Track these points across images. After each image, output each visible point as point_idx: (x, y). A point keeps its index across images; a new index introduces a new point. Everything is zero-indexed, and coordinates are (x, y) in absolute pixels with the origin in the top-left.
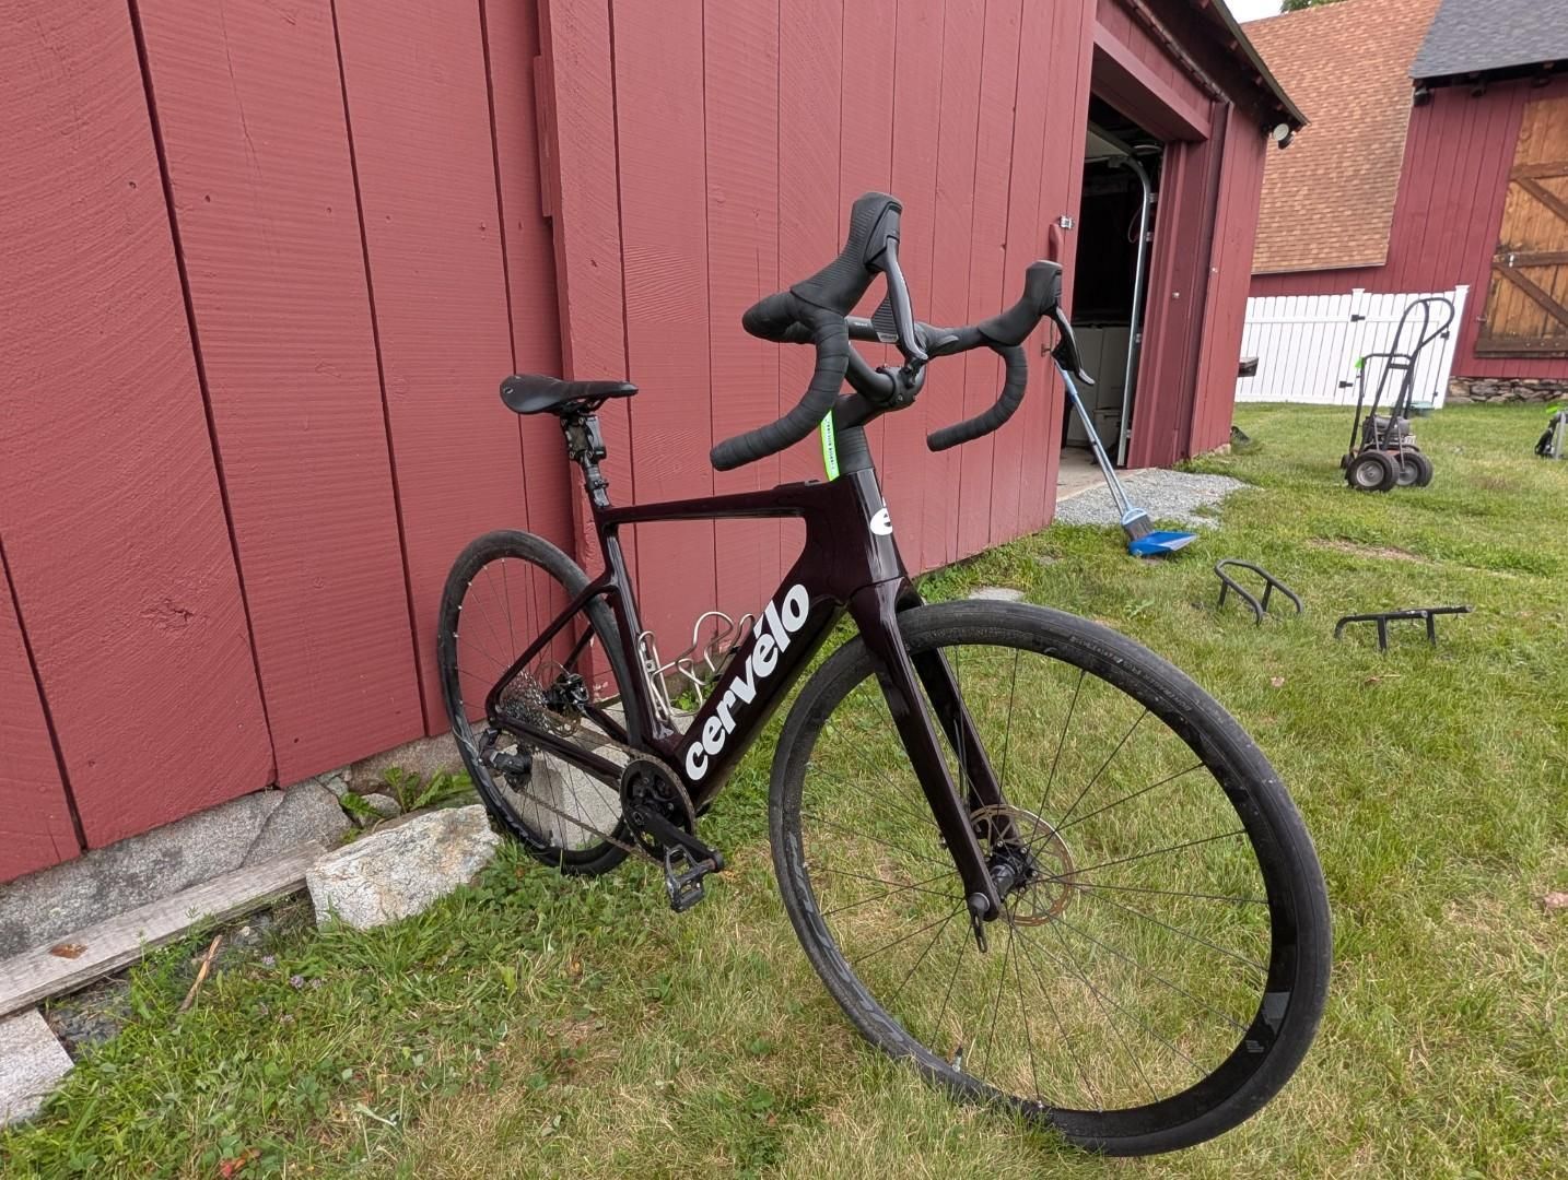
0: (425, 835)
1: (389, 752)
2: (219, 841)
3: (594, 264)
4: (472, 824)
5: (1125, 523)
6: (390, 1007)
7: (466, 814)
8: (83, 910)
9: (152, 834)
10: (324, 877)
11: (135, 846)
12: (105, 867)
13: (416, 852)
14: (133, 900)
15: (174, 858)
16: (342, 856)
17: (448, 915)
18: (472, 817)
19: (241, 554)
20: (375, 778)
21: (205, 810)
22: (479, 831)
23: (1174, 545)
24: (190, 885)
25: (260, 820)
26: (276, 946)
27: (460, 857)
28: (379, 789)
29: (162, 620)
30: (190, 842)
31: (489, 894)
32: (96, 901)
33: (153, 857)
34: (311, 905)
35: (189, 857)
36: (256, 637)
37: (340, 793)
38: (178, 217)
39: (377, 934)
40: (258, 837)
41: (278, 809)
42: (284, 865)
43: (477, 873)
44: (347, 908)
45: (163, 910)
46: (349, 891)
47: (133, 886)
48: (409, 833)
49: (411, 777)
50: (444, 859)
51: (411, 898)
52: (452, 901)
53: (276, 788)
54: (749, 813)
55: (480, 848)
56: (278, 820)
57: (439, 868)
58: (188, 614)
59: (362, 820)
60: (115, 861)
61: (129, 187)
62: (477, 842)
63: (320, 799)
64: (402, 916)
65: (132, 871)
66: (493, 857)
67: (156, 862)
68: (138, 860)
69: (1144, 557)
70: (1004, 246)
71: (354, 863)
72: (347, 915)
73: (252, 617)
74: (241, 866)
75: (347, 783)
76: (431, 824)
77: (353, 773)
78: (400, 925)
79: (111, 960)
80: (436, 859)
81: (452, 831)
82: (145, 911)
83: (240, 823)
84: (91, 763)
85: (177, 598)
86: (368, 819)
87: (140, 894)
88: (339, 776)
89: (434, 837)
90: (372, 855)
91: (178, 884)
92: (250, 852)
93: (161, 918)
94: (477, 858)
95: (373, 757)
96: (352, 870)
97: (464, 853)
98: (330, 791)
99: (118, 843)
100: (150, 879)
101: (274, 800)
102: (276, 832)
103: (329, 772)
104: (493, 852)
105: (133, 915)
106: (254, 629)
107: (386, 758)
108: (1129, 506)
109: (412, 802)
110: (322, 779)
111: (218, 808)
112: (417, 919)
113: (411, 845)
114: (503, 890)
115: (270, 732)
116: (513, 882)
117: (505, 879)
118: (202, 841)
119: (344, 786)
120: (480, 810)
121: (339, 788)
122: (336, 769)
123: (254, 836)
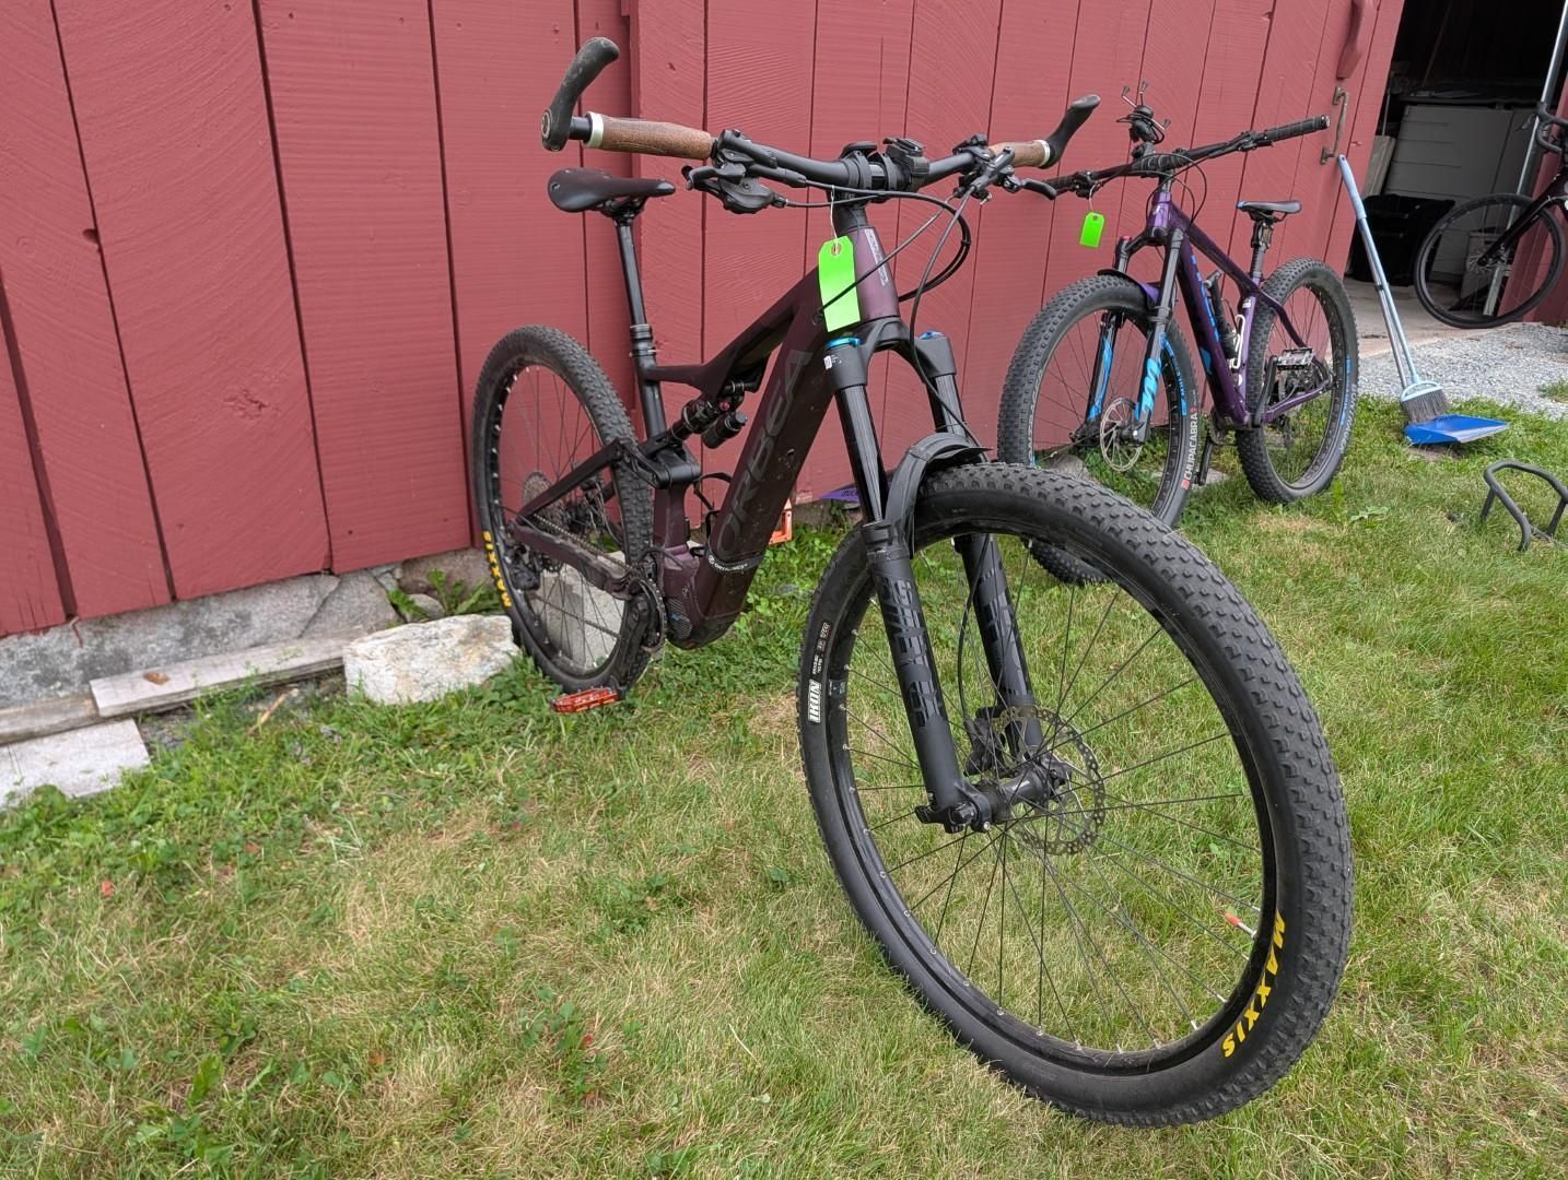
0: (448, 634)
1: (437, 556)
2: (281, 613)
3: (672, 67)
4: (496, 633)
5: (1404, 399)
6: (387, 768)
7: (491, 623)
8: (172, 650)
9: (228, 596)
10: (355, 655)
11: (214, 604)
12: (191, 617)
13: (438, 648)
14: (210, 650)
15: (244, 620)
16: (374, 639)
17: (455, 707)
18: (496, 626)
19: (309, 354)
20: (424, 581)
21: (271, 583)
22: (500, 640)
23: (1463, 436)
24: (255, 645)
25: (316, 600)
26: (313, 705)
27: (478, 660)
28: (428, 591)
29: (241, 409)
30: (258, 609)
31: (496, 696)
32: (182, 645)
33: (227, 616)
34: (345, 680)
35: (256, 621)
36: (319, 432)
37: (389, 588)
38: (265, 35)
39: (393, 710)
40: (315, 616)
41: (332, 593)
42: (332, 643)
43: (491, 677)
44: (371, 685)
45: (230, 662)
46: (373, 670)
47: (211, 637)
48: (434, 630)
49: (458, 585)
50: (462, 659)
51: (426, 686)
52: (459, 698)
53: (331, 573)
54: (765, 666)
55: (499, 656)
56: (334, 603)
57: (457, 666)
58: (261, 406)
59: (408, 616)
60: (198, 613)
61: (224, 10)
62: (497, 650)
63: (371, 591)
64: (415, 700)
65: (211, 625)
66: (509, 666)
67: (231, 621)
68: (217, 616)
69: (1416, 446)
70: (1271, 15)
71: (382, 647)
72: (371, 692)
73: (316, 413)
74: (300, 637)
75: (398, 580)
76: (459, 625)
77: (404, 571)
78: (413, 706)
79: (187, 692)
80: (455, 658)
81: (476, 635)
82: (217, 660)
83: (298, 600)
84: (181, 526)
85: (254, 390)
86: (414, 616)
87: (216, 646)
88: (391, 572)
89: (456, 638)
90: (398, 643)
91: (247, 643)
92: (307, 627)
93: (228, 667)
94: (493, 664)
95: (423, 558)
96: (377, 652)
97: (482, 657)
98: (382, 585)
99: (200, 599)
100: (225, 634)
101: (330, 584)
102: (331, 614)
103: (379, 566)
104: (509, 661)
105: (208, 660)
106: (317, 425)
107: (434, 562)
108: (1416, 376)
109: (456, 607)
110: (375, 573)
111: (281, 582)
112: (427, 705)
113: (434, 642)
114: (509, 695)
115: (327, 521)
116: (520, 690)
117: (514, 686)
118: (269, 609)
119: (394, 582)
120: (506, 622)
121: (391, 586)
122: (388, 565)
123: (311, 613)
